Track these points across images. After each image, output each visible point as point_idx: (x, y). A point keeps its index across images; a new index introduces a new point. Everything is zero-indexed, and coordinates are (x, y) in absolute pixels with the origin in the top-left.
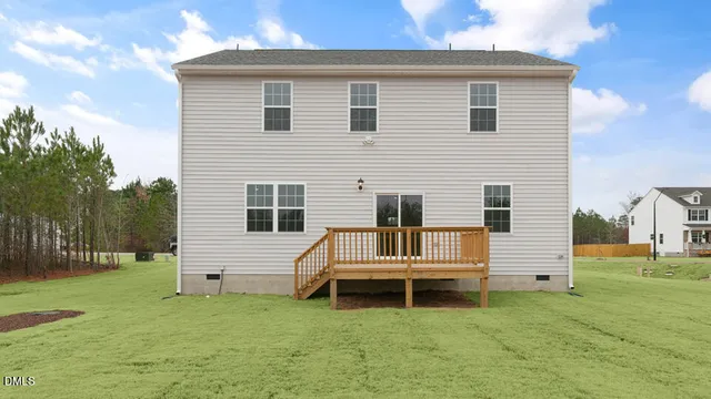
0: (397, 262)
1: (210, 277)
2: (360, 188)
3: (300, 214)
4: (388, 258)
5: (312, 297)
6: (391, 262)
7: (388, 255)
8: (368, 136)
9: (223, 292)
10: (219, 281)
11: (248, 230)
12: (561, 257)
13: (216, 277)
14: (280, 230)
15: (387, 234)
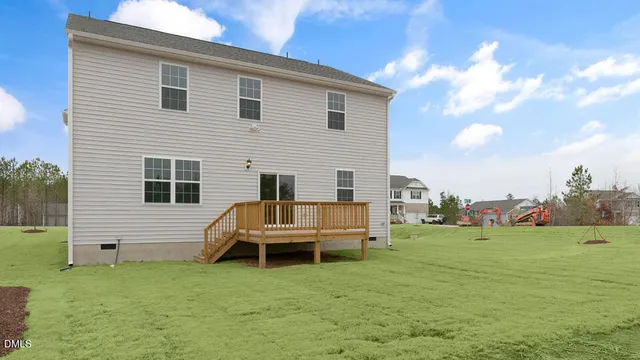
0: (276, 229)
1: (104, 247)
2: (248, 167)
3: (196, 187)
4: (270, 226)
5: (219, 261)
6: (272, 229)
7: (270, 223)
8: (254, 124)
9: (120, 261)
10: (115, 251)
11: (146, 201)
12: (383, 224)
13: (112, 246)
14: (177, 202)
15: (270, 206)
